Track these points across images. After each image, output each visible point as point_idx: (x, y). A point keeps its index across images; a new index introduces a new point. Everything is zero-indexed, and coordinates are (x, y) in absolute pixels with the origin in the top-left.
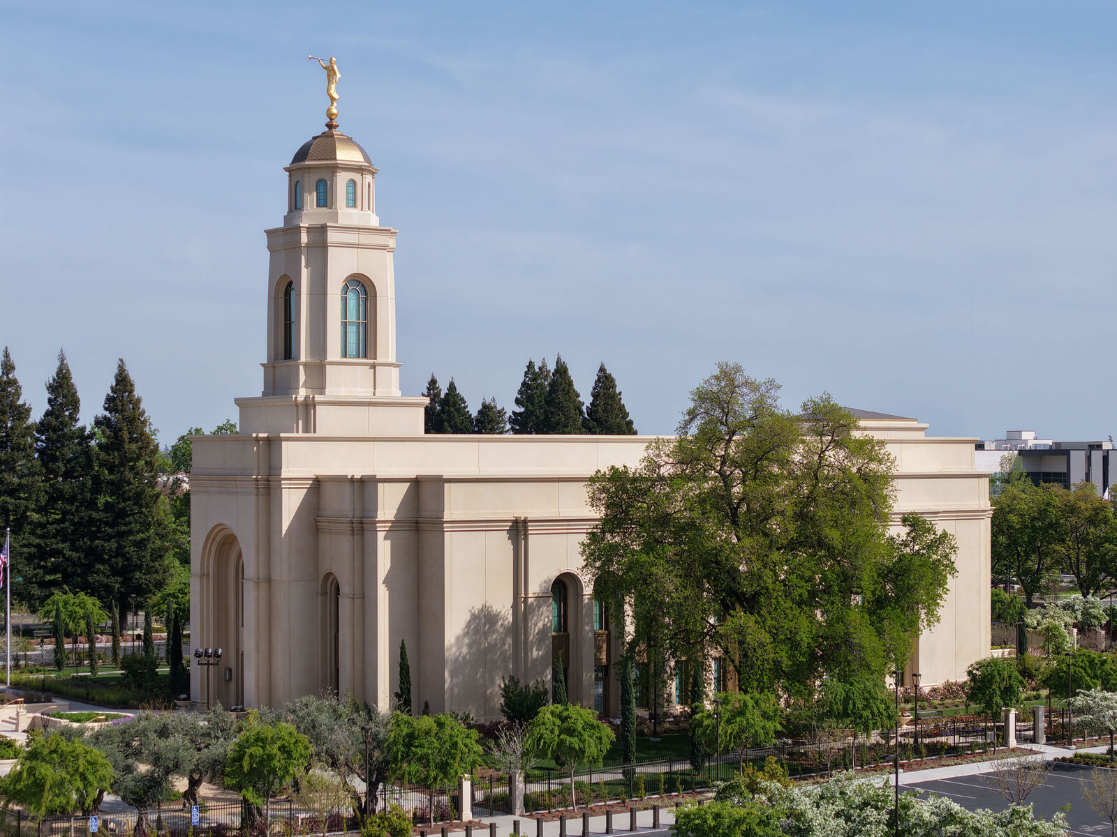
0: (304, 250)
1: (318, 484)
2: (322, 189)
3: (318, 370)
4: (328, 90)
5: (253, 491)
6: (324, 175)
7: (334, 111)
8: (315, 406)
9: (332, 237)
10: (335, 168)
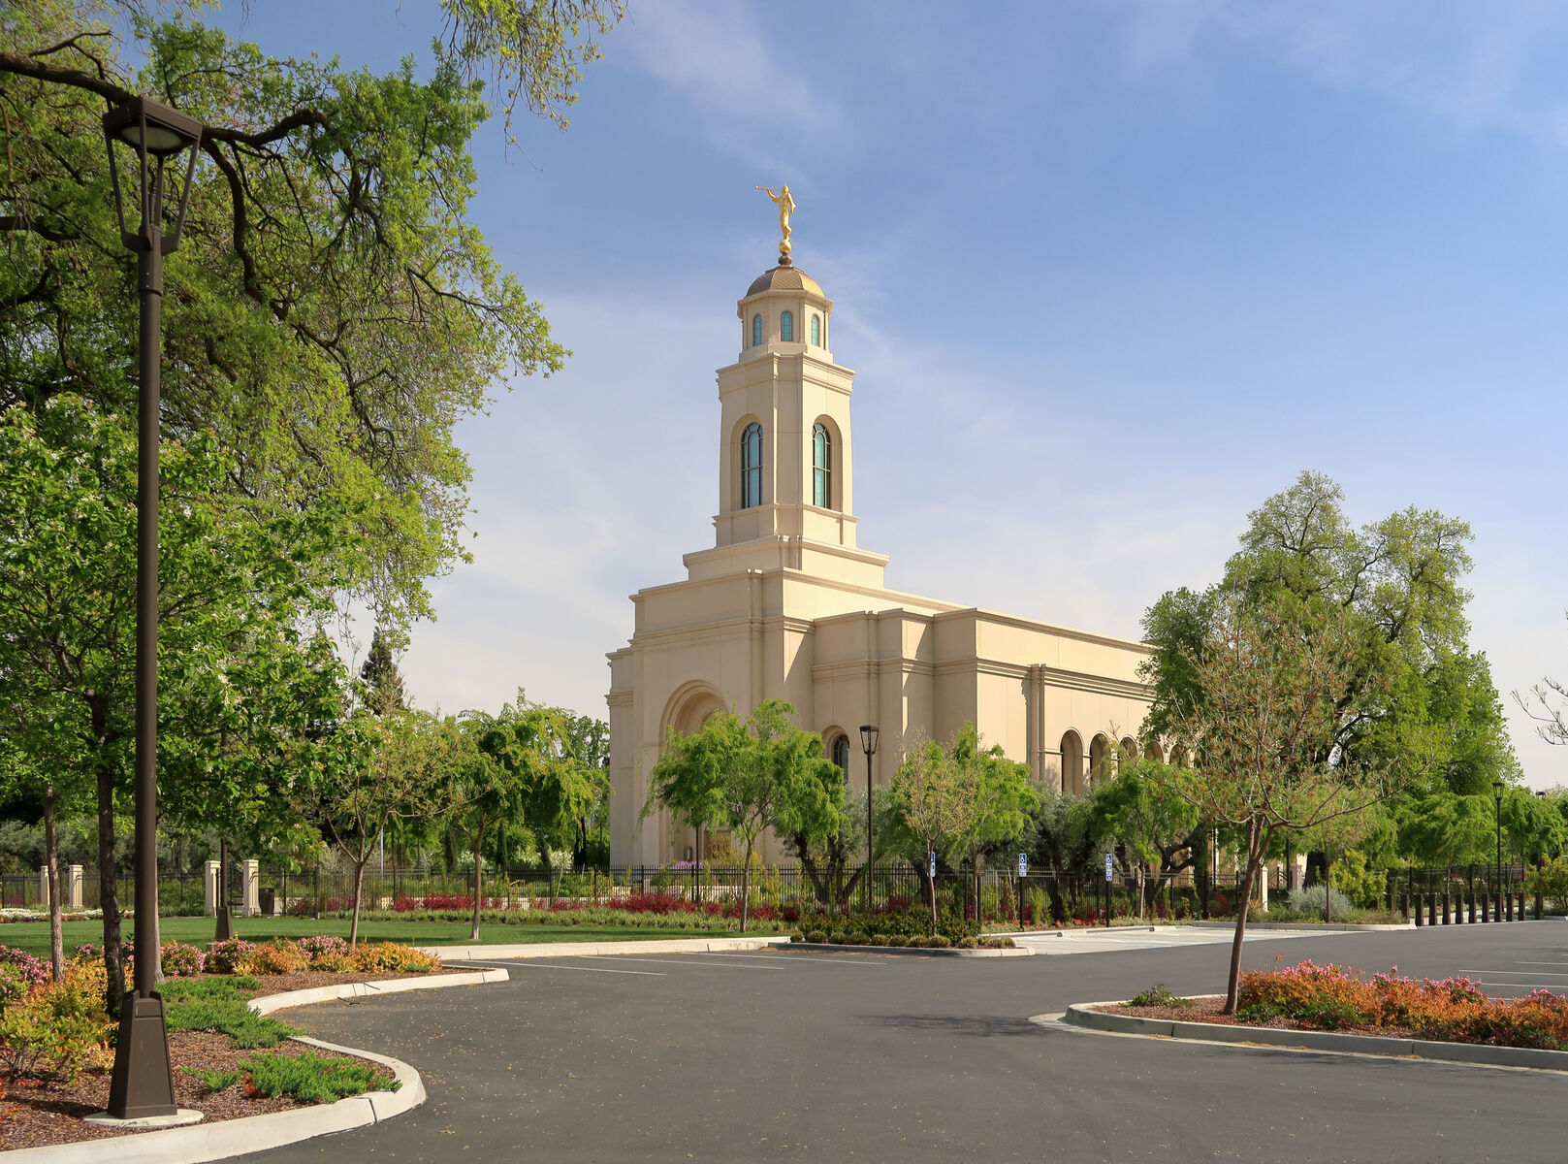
0: (775, 383)
1: (814, 630)
2: (787, 321)
3: (795, 515)
4: (782, 221)
5: (748, 634)
6: (791, 306)
7: (788, 245)
8: (800, 549)
9: (808, 369)
10: (803, 298)
